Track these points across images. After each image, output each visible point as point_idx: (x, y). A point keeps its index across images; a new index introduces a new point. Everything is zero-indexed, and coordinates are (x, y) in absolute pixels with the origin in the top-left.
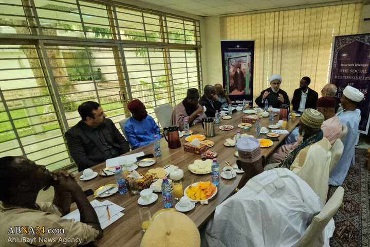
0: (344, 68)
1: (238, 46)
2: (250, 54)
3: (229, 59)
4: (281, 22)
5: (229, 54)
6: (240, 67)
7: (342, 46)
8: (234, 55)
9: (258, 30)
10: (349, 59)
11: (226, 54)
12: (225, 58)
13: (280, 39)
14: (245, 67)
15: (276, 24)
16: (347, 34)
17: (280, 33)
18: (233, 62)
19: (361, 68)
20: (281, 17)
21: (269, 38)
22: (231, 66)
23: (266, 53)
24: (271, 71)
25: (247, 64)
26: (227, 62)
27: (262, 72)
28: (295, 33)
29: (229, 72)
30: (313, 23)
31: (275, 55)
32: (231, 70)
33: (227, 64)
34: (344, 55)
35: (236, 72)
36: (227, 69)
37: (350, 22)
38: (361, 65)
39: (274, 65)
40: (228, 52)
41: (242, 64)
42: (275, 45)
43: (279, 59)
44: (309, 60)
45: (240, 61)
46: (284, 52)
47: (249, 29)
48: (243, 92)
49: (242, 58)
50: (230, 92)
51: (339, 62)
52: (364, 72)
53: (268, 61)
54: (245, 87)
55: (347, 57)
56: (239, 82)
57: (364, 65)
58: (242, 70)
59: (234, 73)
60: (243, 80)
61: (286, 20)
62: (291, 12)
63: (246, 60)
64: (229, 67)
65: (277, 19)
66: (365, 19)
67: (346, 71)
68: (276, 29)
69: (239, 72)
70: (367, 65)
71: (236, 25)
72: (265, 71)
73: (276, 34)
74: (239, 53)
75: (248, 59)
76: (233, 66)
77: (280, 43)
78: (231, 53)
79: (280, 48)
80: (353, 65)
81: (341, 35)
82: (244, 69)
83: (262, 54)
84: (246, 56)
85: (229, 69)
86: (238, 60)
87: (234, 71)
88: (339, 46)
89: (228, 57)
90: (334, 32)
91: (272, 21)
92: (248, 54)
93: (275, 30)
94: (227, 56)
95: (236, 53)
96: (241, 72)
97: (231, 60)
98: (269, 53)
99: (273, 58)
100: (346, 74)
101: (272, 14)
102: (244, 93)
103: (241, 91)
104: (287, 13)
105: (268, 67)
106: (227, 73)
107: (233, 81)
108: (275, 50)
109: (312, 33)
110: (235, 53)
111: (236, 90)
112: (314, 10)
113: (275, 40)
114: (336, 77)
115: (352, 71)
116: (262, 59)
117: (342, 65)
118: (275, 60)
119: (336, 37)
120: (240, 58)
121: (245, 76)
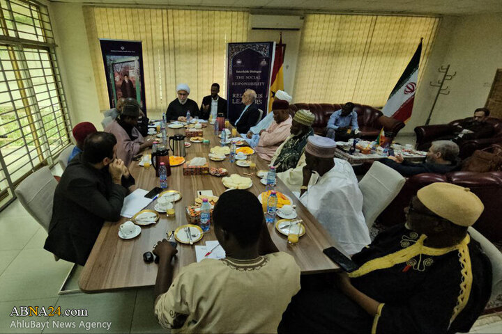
0: (240, 74)
1: (123, 48)
2: (138, 58)
3: (113, 64)
4: (170, 22)
5: (112, 57)
6: (128, 75)
7: (235, 53)
8: (119, 59)
9: (143, 29)
10: (243, 66)
11: (108, 57)
12: (108, 62)
13: (171, 42)
14: (133, 74)
15: (165, 24)
16: (238, 41)
17: (171, 35)
18: (119, 68)
19: (256, 74)
20: (170, 16)
21: (158, 40)
22: (116, 74)
23: (155, 57)
24: (164, 79)
25: (135, 70)
26: (111, 68)
27: (152, 81)
28: (188, 37)
29: (115, 81)
30: (205, 27)
31: (167, 60)
32: (117, 78)
33: (112, 71)
34: (239, 62)
35: (124, 82)
36: (111, 76)
37: (240, 29)
38: (255, 72)
39: (168, 71)
40: (110, 55)
41: (130, 71)
42: (167, 49)
43: (173, 65)
44: (205, 66)
45: (127, 68)
46: (177, 57)
47: (130, 27)
49: (129, 63)
51: (235, 69)
52: (258, 78)
53: (160, 67)
55: (241, 64)
57: (257, 72)
59: (121, 83)
61: (176, 21)
62: (182, 12)
63: (134, 66)
64: (114, 74)
65: (165, 18)
66: (254, 29)
67: (242, 77)
68: (166, 30)
69: (127, 81)
70: (260, 72)
71: (111, 20)
72: (157, 80)
73: (166, 37)
74: (125, 57)
75: (136, 64)
76: (119, 73)
77: (172, 46)
78: (114, 57)
79: (172, 53)
80: (248, 72)
81: (233, 42)
82: (133, 78)
83: (151, 58)
84: (134, 61)
85: (114, 78)
86: (124, 65)
88: (233, 53)
89: (112, 62)
90: (227, 39)
91: (160, 19)
92: (135, 59)
94: (111, 60)
96: (129, 81)
97: (116, 65)
98: (159, 58)
99: (165, 63)
100: (241, 81)
101: (159, 12)
104: (176, 13)
105: (160, 74)
106: (112, 82)
107: (121, 93)
108: (167, 55)
109: (206, 37)
110: (120, 57)
112: (206, 13)
113: (166, 43)
114: (233, 84)
115: (247, 78)
116: (151, 65)
117: (237, 72)
118: (167, 66)
119: (229, 44)
120: (126, 64)
121: (134, 86)
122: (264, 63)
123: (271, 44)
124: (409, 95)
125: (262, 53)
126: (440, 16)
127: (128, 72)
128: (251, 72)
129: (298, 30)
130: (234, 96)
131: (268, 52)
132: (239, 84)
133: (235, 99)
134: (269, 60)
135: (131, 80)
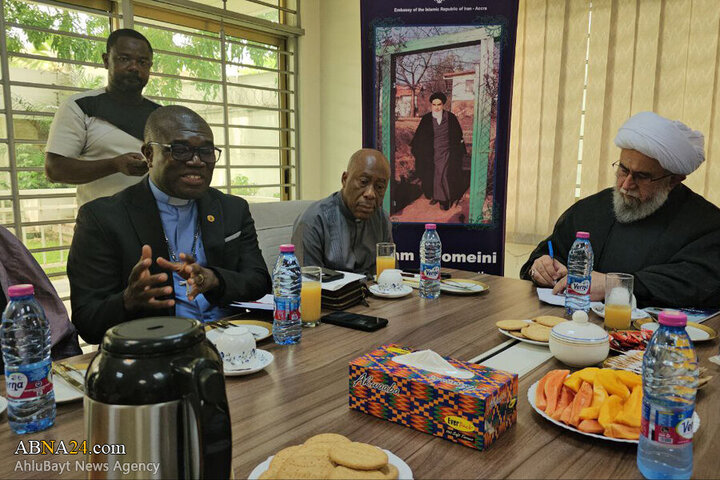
2: (496, 31)
3: (394, 57)
5: (395, 32)
6: (442, 94)
11: (380, 32)
12: (379, 52)
14: (469, 94)
18: (415, 71)
22: (402, 90)
25: (478, 79)
26: (386, 69)
27: (550, 118)
29: (394, 117)
31: (625, 28)
32: (404, 107)
33: (387, 79)
35: (428, 119)
36: (383, 100)
39: (621, 78)
40: (389, 24)
41: (456, 80)
43: (647, 47)
45: (446, 69)
48: (454, 210)
50: (396, 210)
53: (588, 57)
54: (466, 187)
56: (441, 164)
58: (454, 109)
59: (414, 124)
60: (460, 153)
63: (477, 63)
64: (393, 92)
69: (438, 116)
74: (444, 29)
75: (487, 54)
76: (413, 88)
78: (404, 29)
82: (464, 105)
83: (555, 32)
84: (478, 42)
85: (393, 106)
86: (435, 59)
87: (416, 110)
89: (392, 50)
92: (486, 35)
94: (388, 42)
95: (426, 29)
96: (450, 119)
97: (405, 59)
99: (612, 43)
102: (462, 217)
103: (446, 206)
106: (384, 120)
107: (410, 159)
108: (626, 12)
111: (422, 203)
116: (554, 57)
118: (623, 53)
120: (445, 54)
121: (466, 138)
127: (449, 84)
135: (458, 114)
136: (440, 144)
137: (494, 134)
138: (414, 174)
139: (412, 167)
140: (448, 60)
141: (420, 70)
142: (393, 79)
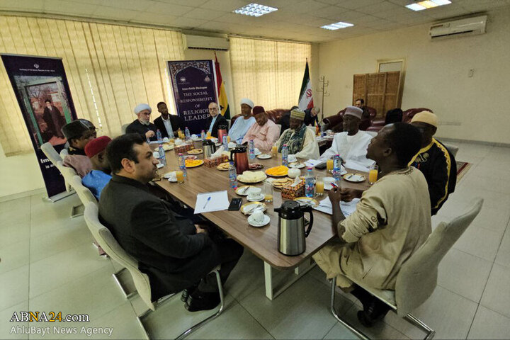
0: (187, 92)
1: (37, 66)
2: (60, 78)
3: (26, 87)
4: (96, 38)
5: (23, 78)
7: (178, 71)
8: (34, 79)
10: (188, 83)
11: (16, 77)
12: (18, 85)
13: (102, 60)
14: (58, 99)
15: (89, 39)
17: (100, 52)
18: (35, 92)
19: (201, 90)
20: (94, 31)
21: (83, 57)
22: (33, 99)
23: (82, 77)
24: (100, 102)
25: (59, 94)
26: (24, 92)
28: (122, 54)
29: (33, 110)
30: (139, 45)
31: (100, 80)
32: (36, 105)
33: (25, 95)
34: (183, 80)
35: (46, 109)
36: (26, 104)
38: (201, 88)
39: (103, 94)
40: (20, 75)
41: (52, 95)
42: (96, 66)
43: (108, 85)
45: (47, 91)
46: (113, 76)
49: (49, 85)
51: (180, 87)
52: (205, 93)
53: (91, 89)
55: (186, 81)
56: (56, 124)
57: (204, 88)
59: (42, 111)
61: (103, 36)
63: (57, 89)
64: (30, 100)
65: (88, 33)
66: (189, 48)
67: (189, 94)
69: (50, 108)
70: (206, 88)
72: (90, 104)
73: (93, 53)
74: (42, 77)
75: (59, 86)
76: (37, 98)
77: (103, 64)
78: (26, 77)
79: (105, 72)
80: (194, 88)
81: (172, 60)
82: (57, 103)
84: (55, 82)
85: (31, 105)
86: (42, 88)
87: (41, 107)
88: (175, 71)
89: (24, 84)
90: (165, 57)
91: (82, 33)
92: (58, 79)
93: (90, 47)
94: (21, 82)
95: (36, 77)
96: (54, 108)
97: (31, 88)
98: (89, 79)
99: (98, 84)
100: (189, 98)
103: (63, 138)
104: (101, 27)
105: (94, 97)
106: (29, 111)
108: (99, 75)
109: (142, 55)
113: (95, 61)
114: (181, 101)
115: (195, 94)
117: (183, 89)
118: (102, 87)
119: (169, 62)
120: (45, 86)
121: (62, 114)
122: (207, 79)
123: (211, 62)
124: (310, 99)
125: (204, 70)
126: (311, 43)
127: (50, 96)
128: (197, 88)
129: (226, 50)
130: (185, 113)
131: (209, 69)
132: (188, 101)
133: (187, 116)
134: (211, 76)
135: (57, 106)
136: (54, 117)
137: (70, 112)
138: (48, 129)
139: (46, 126)
140: (47, 88)
141: (38, 92)
142: (28, 95)
